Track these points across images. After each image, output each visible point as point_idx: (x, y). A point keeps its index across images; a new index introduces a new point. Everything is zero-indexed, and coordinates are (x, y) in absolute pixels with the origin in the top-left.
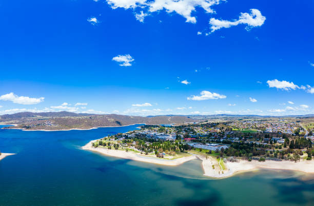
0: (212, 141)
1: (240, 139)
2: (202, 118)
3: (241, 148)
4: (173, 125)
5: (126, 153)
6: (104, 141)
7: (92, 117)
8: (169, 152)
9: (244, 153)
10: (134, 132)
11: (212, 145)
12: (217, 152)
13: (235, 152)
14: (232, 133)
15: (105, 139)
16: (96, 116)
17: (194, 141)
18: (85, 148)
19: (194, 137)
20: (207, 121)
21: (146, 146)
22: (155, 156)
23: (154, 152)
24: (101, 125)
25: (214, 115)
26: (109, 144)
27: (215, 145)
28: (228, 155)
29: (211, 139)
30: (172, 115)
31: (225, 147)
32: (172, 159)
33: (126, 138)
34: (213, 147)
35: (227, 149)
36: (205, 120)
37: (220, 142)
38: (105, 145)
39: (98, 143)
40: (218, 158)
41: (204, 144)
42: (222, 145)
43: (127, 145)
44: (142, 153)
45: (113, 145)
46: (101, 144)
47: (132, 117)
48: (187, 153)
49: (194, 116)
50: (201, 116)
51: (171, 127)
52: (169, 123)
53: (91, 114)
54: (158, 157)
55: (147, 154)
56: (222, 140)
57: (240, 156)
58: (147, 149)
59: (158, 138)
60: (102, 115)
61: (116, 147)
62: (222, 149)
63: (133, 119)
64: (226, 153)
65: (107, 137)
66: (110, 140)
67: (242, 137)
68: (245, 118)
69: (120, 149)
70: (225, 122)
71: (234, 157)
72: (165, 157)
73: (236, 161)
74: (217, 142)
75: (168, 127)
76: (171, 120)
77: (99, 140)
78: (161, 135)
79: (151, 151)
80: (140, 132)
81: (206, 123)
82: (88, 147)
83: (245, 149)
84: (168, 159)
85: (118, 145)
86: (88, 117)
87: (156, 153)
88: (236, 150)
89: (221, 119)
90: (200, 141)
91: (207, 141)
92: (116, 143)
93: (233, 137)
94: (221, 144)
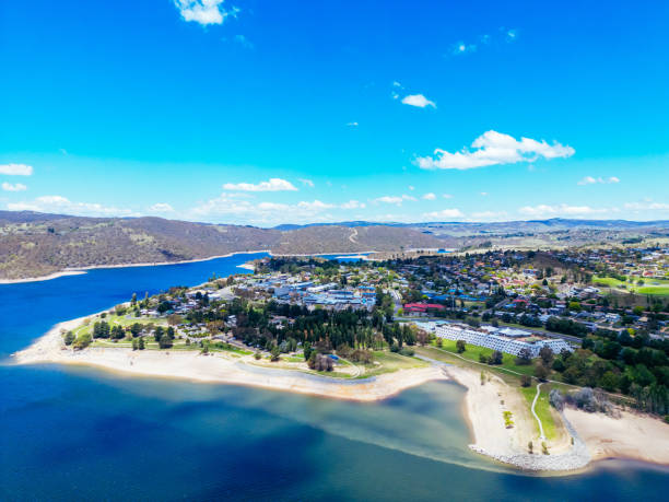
0: (507, 320)
1: (627, 321)
2: (468, 233)
3: (630, 360)
4: (364, 258)
5: (203, 357)
6: (114, 321)
7: (56, 229)
8: (351, 351)
9: (645, 383)
10: (230, 282)
11: (507, 331)
12: (524, 359)
13: (601, 371)
14: (590, 295)
15: (120, 313)
16: (77, 222)
17: (439, 315)
18: (27, 357)
19: (438, 302)
20: (488, 245)
21: (275, 332)
22: (305, 366)
23: (301, 352)
24: (100, 259)
25: (516, 224)
26: (136, 330)
27: (518, 332)
28: (571, 381)
29: (501, 309)
30: (363, 224)
31: (558, 345)
32: (361, 379)
33: (201, 305)
34: (511, 341)
35: (566, 355)
36: (478, 241)
37: (537, 324)
38: (119, 334)
39: (90, 330)
40: (526, 384)
41: (475, 325)
42: (544, 336)
43: (204, 329)
44: (258, 358)
45: (151, 334)
46: (102, 332)
47: (221, 229)
48: (411, 354)
49: (441, 226)
50: (466, 225)
51: (360, 263)
52: (353, 250)
53: (52, 216)
54: (313, 368)
55: (275, 359)
56: (544, 317)
57: (625, 392)
58: (275, 341)
59: (314, 302)
60: (106, 220)
61: (165, 340)
62: (546, 354)
63: (223, 236)
64: (560, 368)
65: (127, 304)
66: (138, 315)
67: (640, 314)
68: (655, 234)
69: (179, 347)
70: (561, 248)
71: (598, 391)
72: (337, 369)
73: (603, 411)
74: (525, 323)
75: (350, 264)
76: (359, 238)
77: (94, 318)
78: (325, 290)
79: (292, 349)
80: (251, 281)
81: (483, 251)
82: (47, 350)
83: (649, 366)
84: (347, 376)
85: (171, 332)
86: (41, 229)
87: (307, 356)
88: (605, 362)
89: (544, 237)
90: (460, 316)
91: (486, 318)
92: (165, 325)
93: (592, 310)
94: (541, 331)
